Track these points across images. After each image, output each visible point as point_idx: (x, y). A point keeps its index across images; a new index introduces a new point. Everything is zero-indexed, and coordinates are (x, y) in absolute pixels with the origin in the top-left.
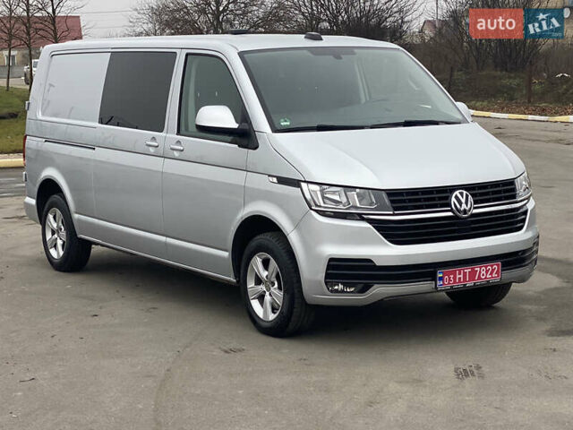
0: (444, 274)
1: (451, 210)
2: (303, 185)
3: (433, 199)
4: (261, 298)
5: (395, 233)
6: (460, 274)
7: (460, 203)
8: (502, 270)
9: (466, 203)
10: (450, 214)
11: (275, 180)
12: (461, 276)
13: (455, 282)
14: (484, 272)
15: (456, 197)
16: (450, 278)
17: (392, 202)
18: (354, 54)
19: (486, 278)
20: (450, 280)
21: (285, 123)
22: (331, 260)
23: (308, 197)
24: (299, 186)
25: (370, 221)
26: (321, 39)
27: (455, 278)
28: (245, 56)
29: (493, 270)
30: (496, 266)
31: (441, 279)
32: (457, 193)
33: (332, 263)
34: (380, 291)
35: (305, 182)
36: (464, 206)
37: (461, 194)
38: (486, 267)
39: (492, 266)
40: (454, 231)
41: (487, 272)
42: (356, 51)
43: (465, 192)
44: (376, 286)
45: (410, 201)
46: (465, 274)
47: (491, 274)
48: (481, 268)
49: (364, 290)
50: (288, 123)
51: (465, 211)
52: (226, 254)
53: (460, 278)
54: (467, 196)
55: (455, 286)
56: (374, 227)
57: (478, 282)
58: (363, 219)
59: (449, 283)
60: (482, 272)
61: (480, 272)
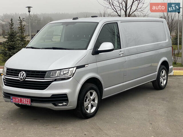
0: (13, 98)
6: (17, 99)
8: (31, 102)
12: (17, 100)
15: (20, 74)
19: (25, 103)
29: (28, 101)
30: (29, 100)
31: (12, 99)
32: (21, 72)
38: (25, 99)
41: (26, 101)
43: (24, 72)
46: (18, 99)
48: (23, 99)
57: (23, 104)
60: (24, 101)
61: (23, 101)
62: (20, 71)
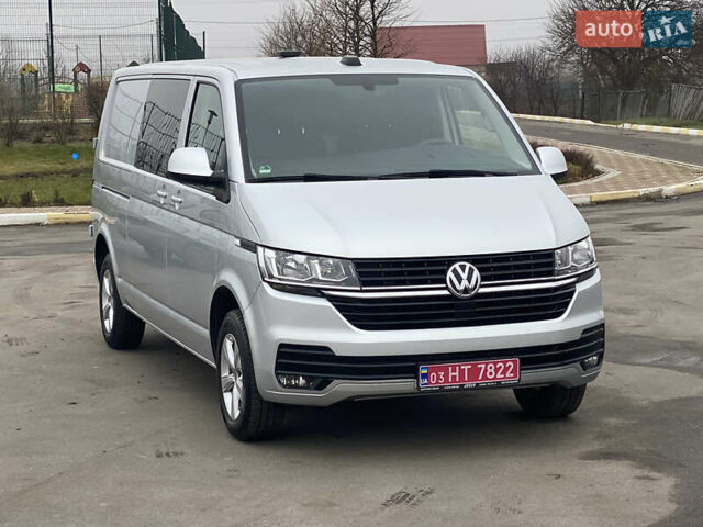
0: (433, 370)
1: (447, 288)
2: (260, 249)
3: (423, 273)
4: (231, 390)
5: (363, 315)
6: (454, 371)
7: (460, 280)
8: (521, 369)
9: (469, 279)
10: (446, 292)
11: (238, 242)
12: (457, 374)
13: (446, 381)
14: (492, 370)
15: (455, 271)
16: (438, 376)
17: (360, 274)
18: (396, 82)
19: (495, 378)
20: (438, 378)
21: (265, 171)
22: (282, 346)
23: (262, 265)
24: (255, 251)
25: (331, 299)
26: (360, 64)
27: (446, 376)
28: (243, 85)
29: (506, 369)
30: (511, 363)
31: (424, 376)
32: (457, 266)
33: (282, 350)
34: (343, 388)
35: (261, 246)
36: (465, 283)
37: (463, 268)
38: (495, 364)
39: (505, 363)
40: (451, 315)
41: (497, 370)
42: (400, 79)
43: (468, 265)
44: (336, 381)
45: (388, 274)
46: (462, 371)
47: (504, 373)
48: (487, 364)
49: (321, 386)
50: (269, 171)
51: (466, 290)
52: (206, 332)
53: (454, 377)
54: (471, 271)
55: (447, 386)
56: (335, 306)
57: (483, 383)
58: (323, 296)
59: (437, 383)
60: (489, 370)
61: (486, 370)
62: (451, 260)
